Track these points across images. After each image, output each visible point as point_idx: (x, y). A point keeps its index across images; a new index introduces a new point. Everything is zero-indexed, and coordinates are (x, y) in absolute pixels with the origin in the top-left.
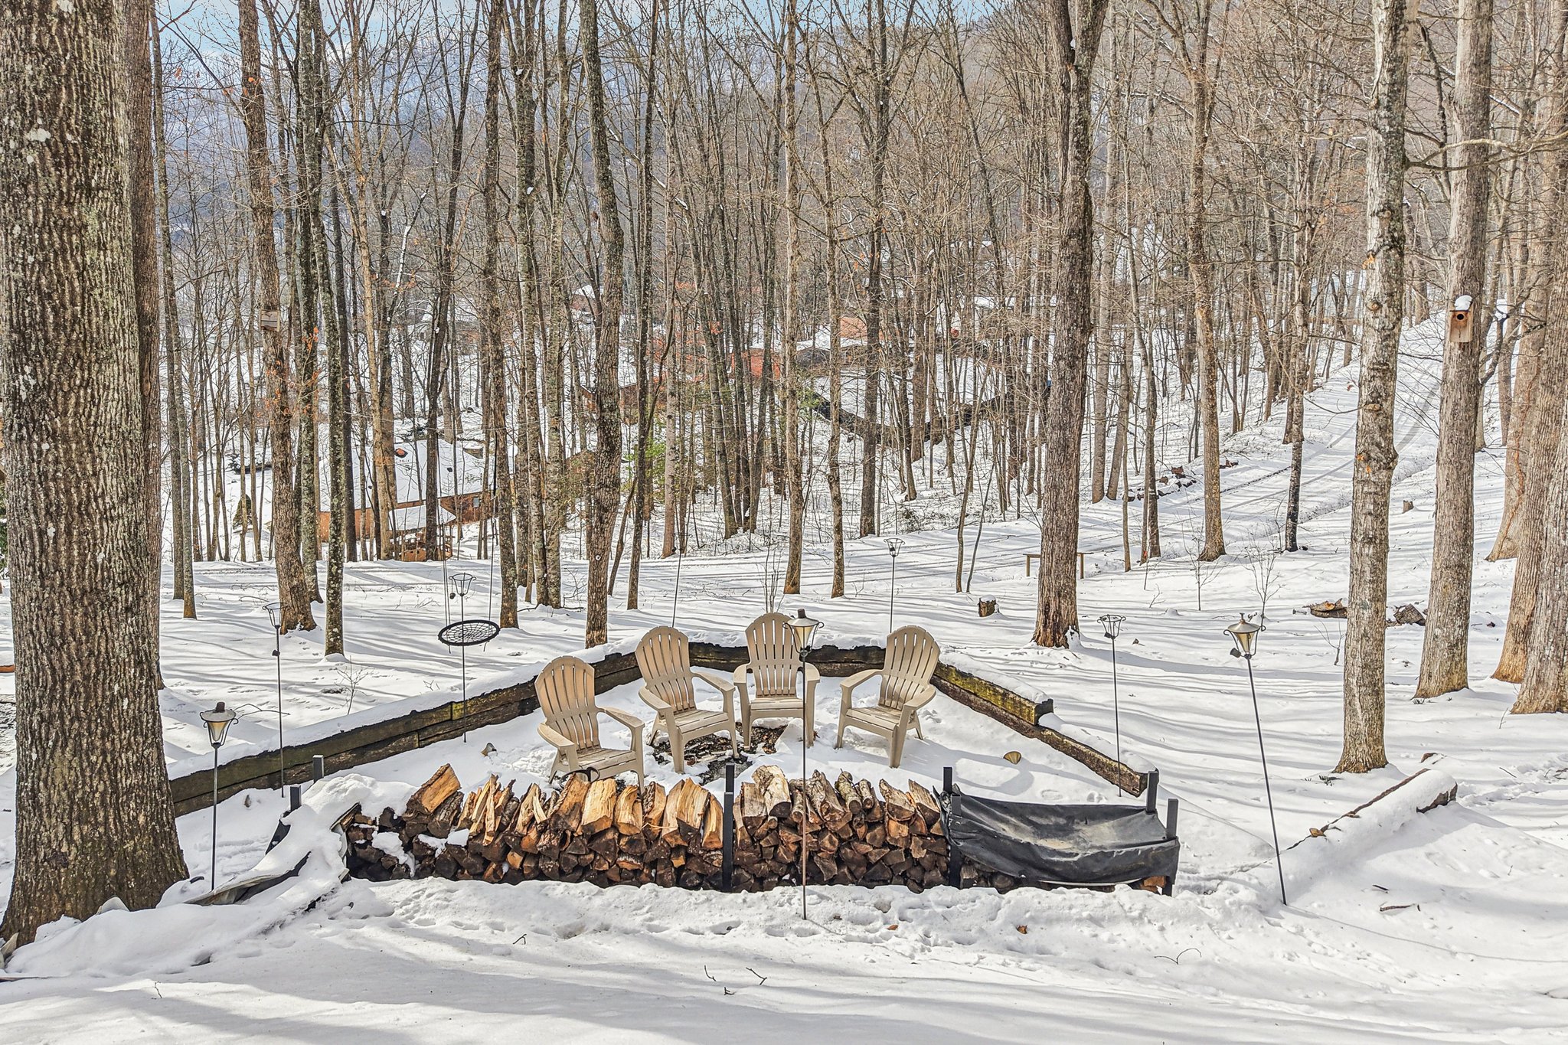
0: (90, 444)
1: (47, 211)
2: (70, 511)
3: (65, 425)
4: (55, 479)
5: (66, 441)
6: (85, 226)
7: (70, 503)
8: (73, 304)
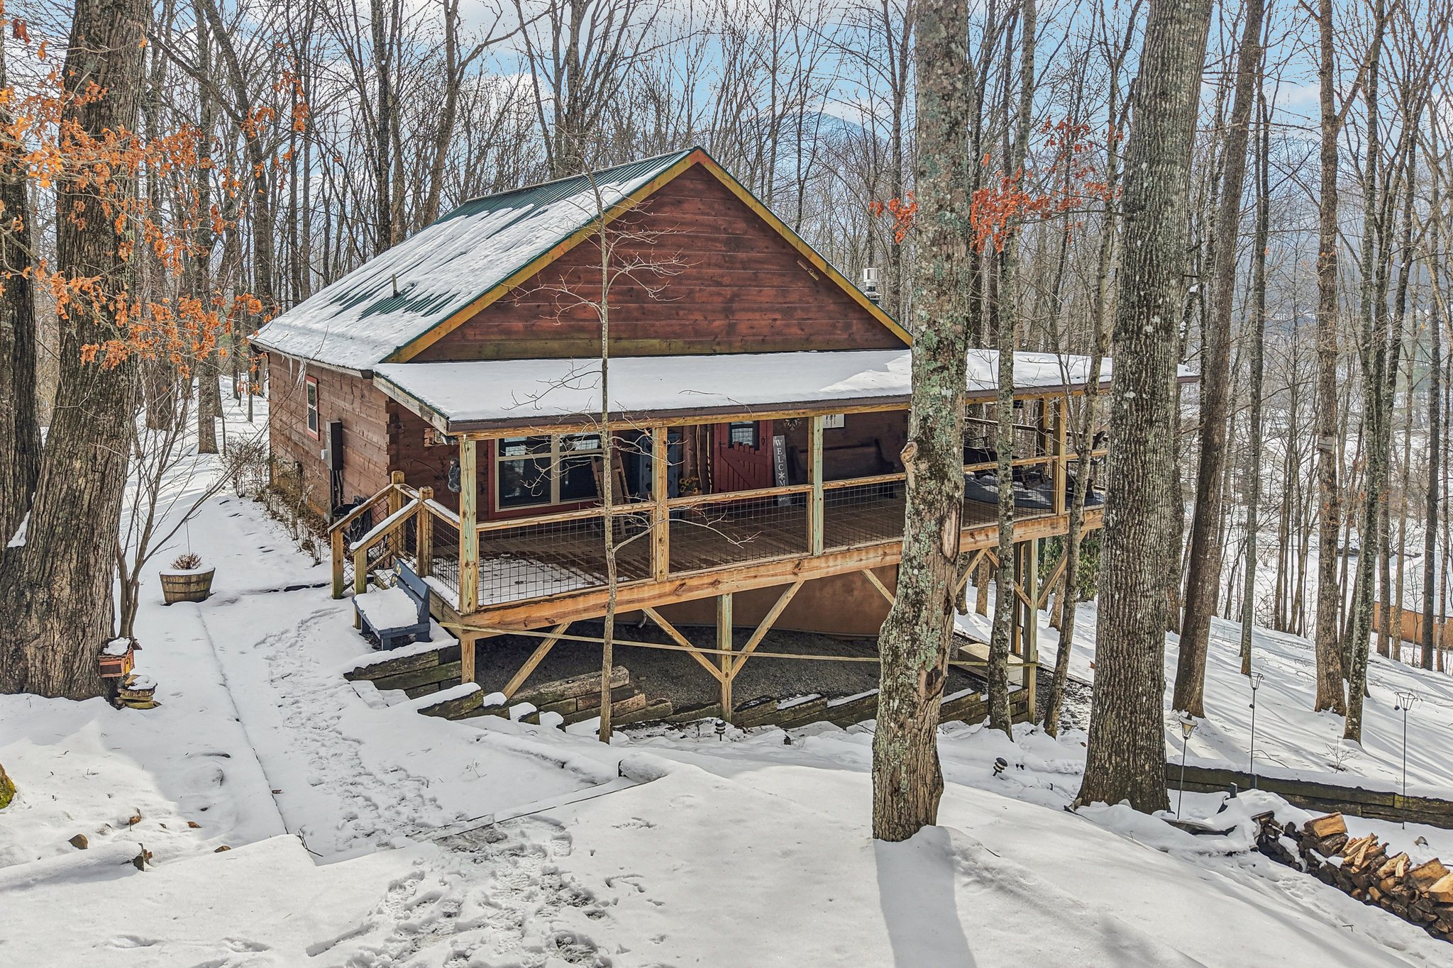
0: (1139, 555)
1: (1130, 433)
2: (1126, 589)
3: (1128, 543)
4: (1121, 570)
5: (1128, 551)
6: (1147, 441)
7: (1127, 584)
8: (1138, 481)
